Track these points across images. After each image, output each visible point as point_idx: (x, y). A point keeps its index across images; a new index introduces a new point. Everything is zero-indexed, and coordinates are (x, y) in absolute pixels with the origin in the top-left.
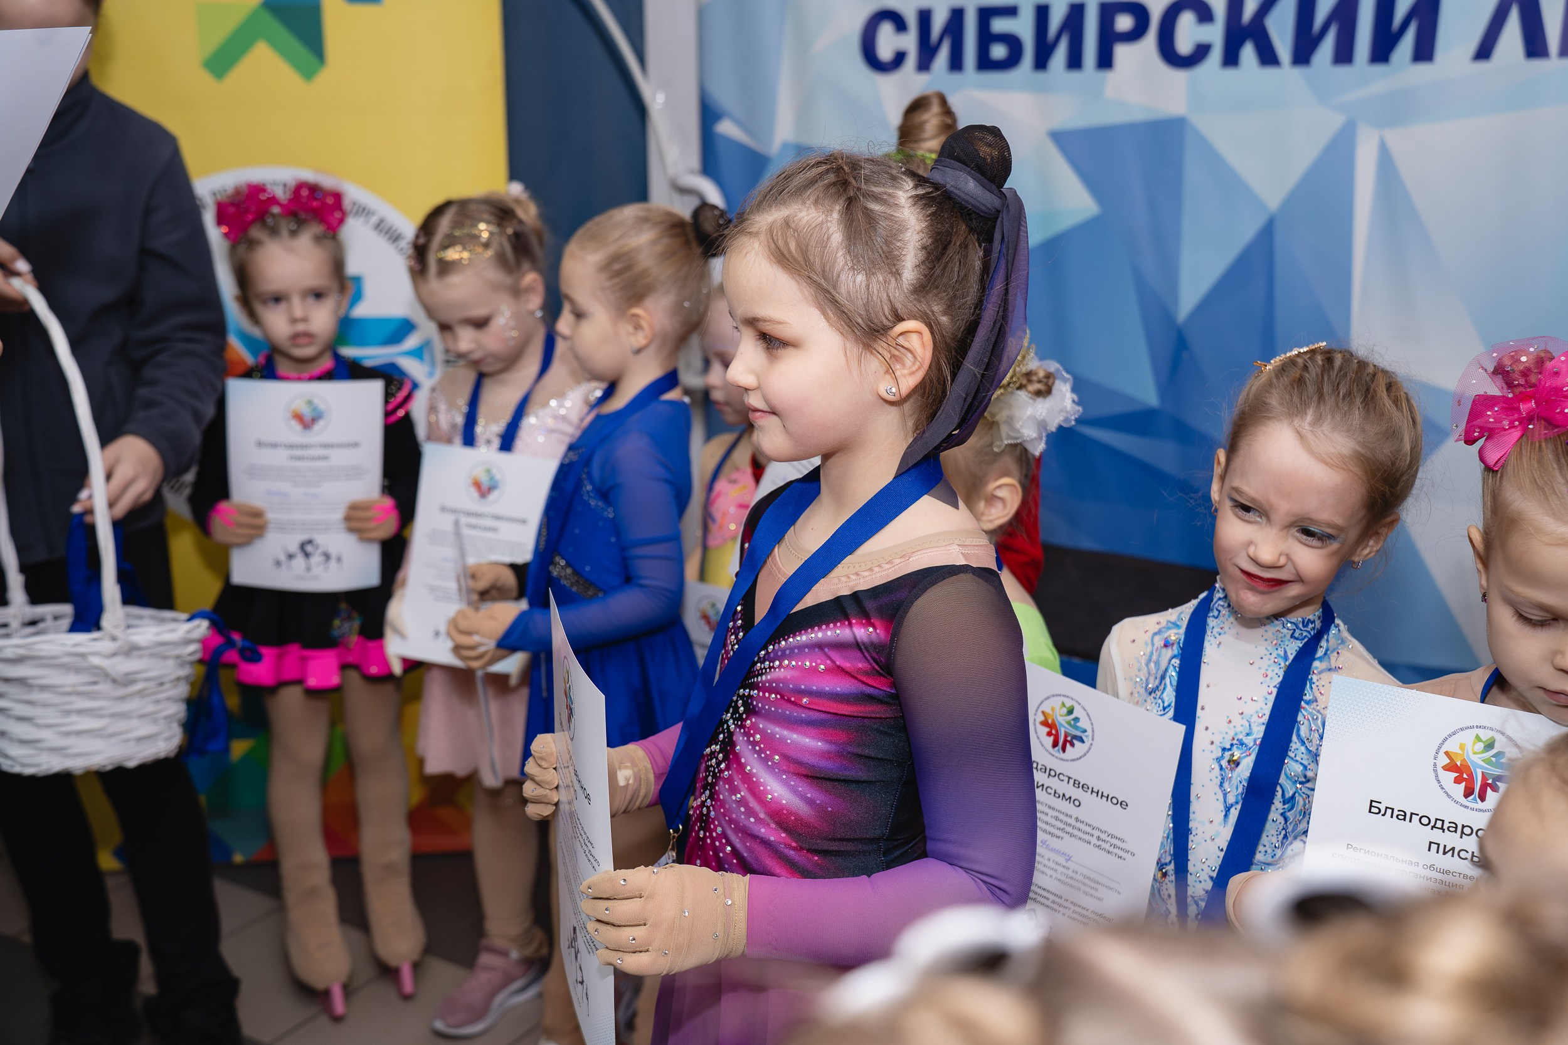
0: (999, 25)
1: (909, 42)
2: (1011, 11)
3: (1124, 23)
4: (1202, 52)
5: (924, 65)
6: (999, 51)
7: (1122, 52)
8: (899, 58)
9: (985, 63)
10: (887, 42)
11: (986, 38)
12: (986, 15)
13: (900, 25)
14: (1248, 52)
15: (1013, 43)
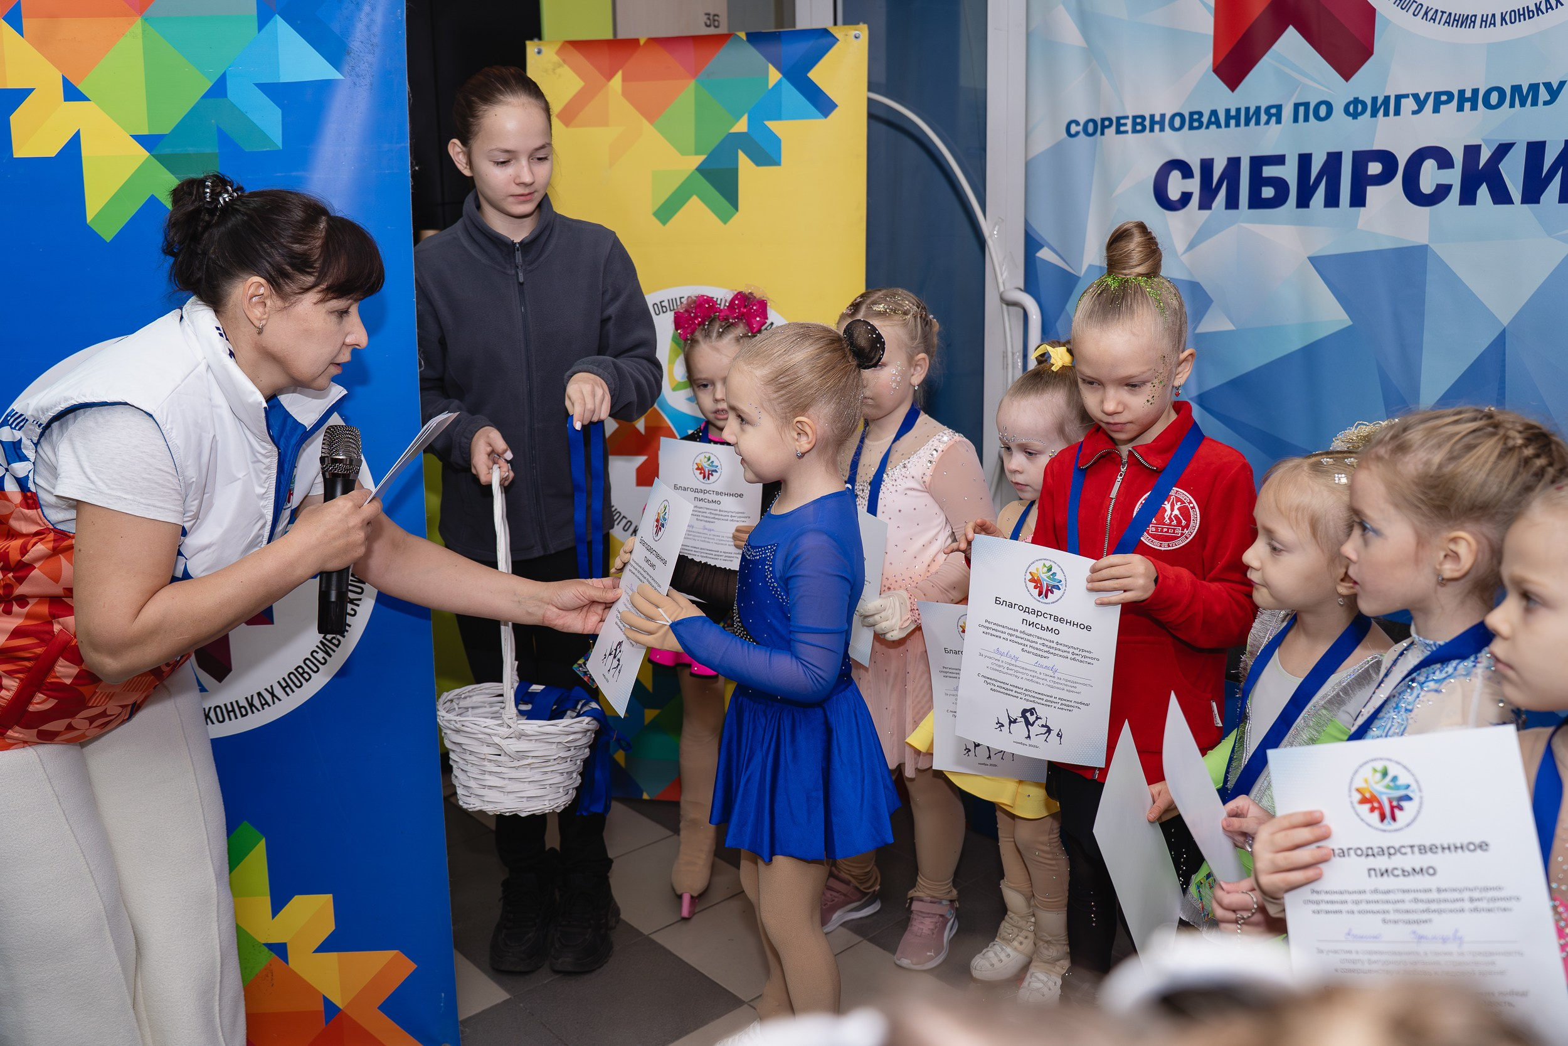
0: (1268, 171)
1: (1194, 185)
2: (1279, 160)
3: (1375, 168)
4: (1442, 191)
5: (1205, 204)
6: (1268, 192)
7: (1372, 191)
8: (1186, 198)
9: (1256, 202)
10: (1176, 186)
11: (1257, 181)
12: (1258, 163)
13: (1187, 172)
14: (1483, 192)
15: (1280, 185)
